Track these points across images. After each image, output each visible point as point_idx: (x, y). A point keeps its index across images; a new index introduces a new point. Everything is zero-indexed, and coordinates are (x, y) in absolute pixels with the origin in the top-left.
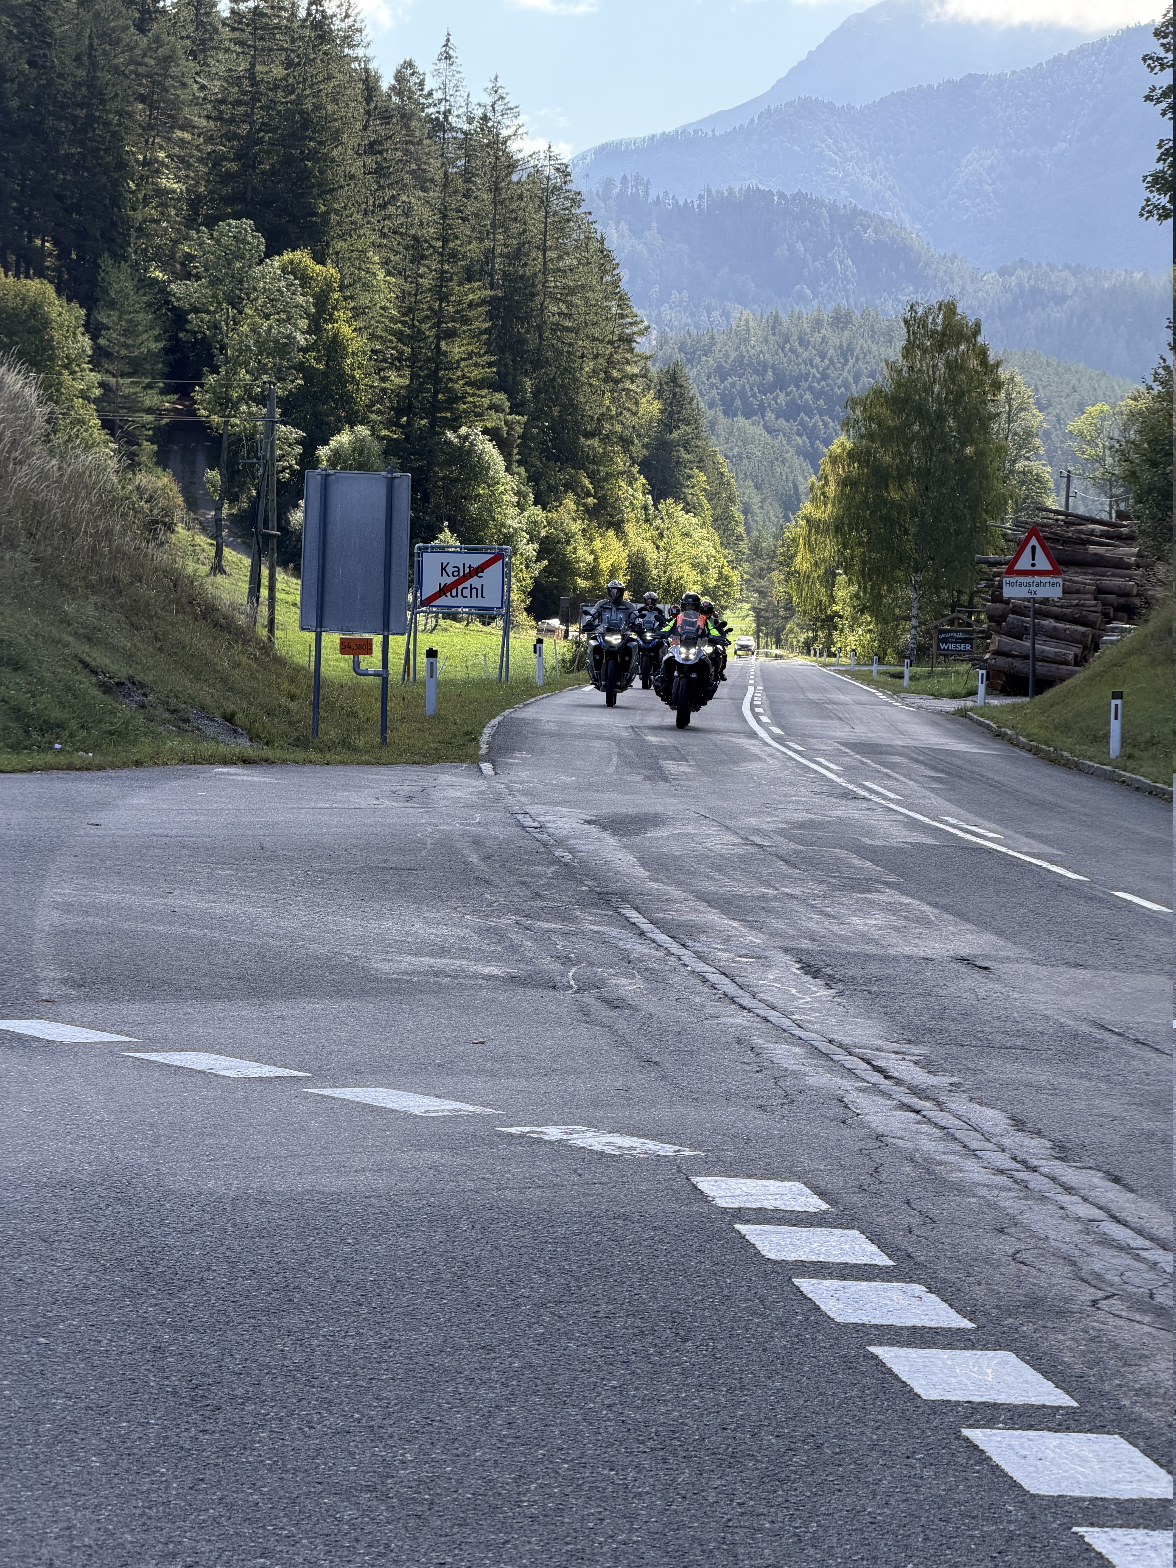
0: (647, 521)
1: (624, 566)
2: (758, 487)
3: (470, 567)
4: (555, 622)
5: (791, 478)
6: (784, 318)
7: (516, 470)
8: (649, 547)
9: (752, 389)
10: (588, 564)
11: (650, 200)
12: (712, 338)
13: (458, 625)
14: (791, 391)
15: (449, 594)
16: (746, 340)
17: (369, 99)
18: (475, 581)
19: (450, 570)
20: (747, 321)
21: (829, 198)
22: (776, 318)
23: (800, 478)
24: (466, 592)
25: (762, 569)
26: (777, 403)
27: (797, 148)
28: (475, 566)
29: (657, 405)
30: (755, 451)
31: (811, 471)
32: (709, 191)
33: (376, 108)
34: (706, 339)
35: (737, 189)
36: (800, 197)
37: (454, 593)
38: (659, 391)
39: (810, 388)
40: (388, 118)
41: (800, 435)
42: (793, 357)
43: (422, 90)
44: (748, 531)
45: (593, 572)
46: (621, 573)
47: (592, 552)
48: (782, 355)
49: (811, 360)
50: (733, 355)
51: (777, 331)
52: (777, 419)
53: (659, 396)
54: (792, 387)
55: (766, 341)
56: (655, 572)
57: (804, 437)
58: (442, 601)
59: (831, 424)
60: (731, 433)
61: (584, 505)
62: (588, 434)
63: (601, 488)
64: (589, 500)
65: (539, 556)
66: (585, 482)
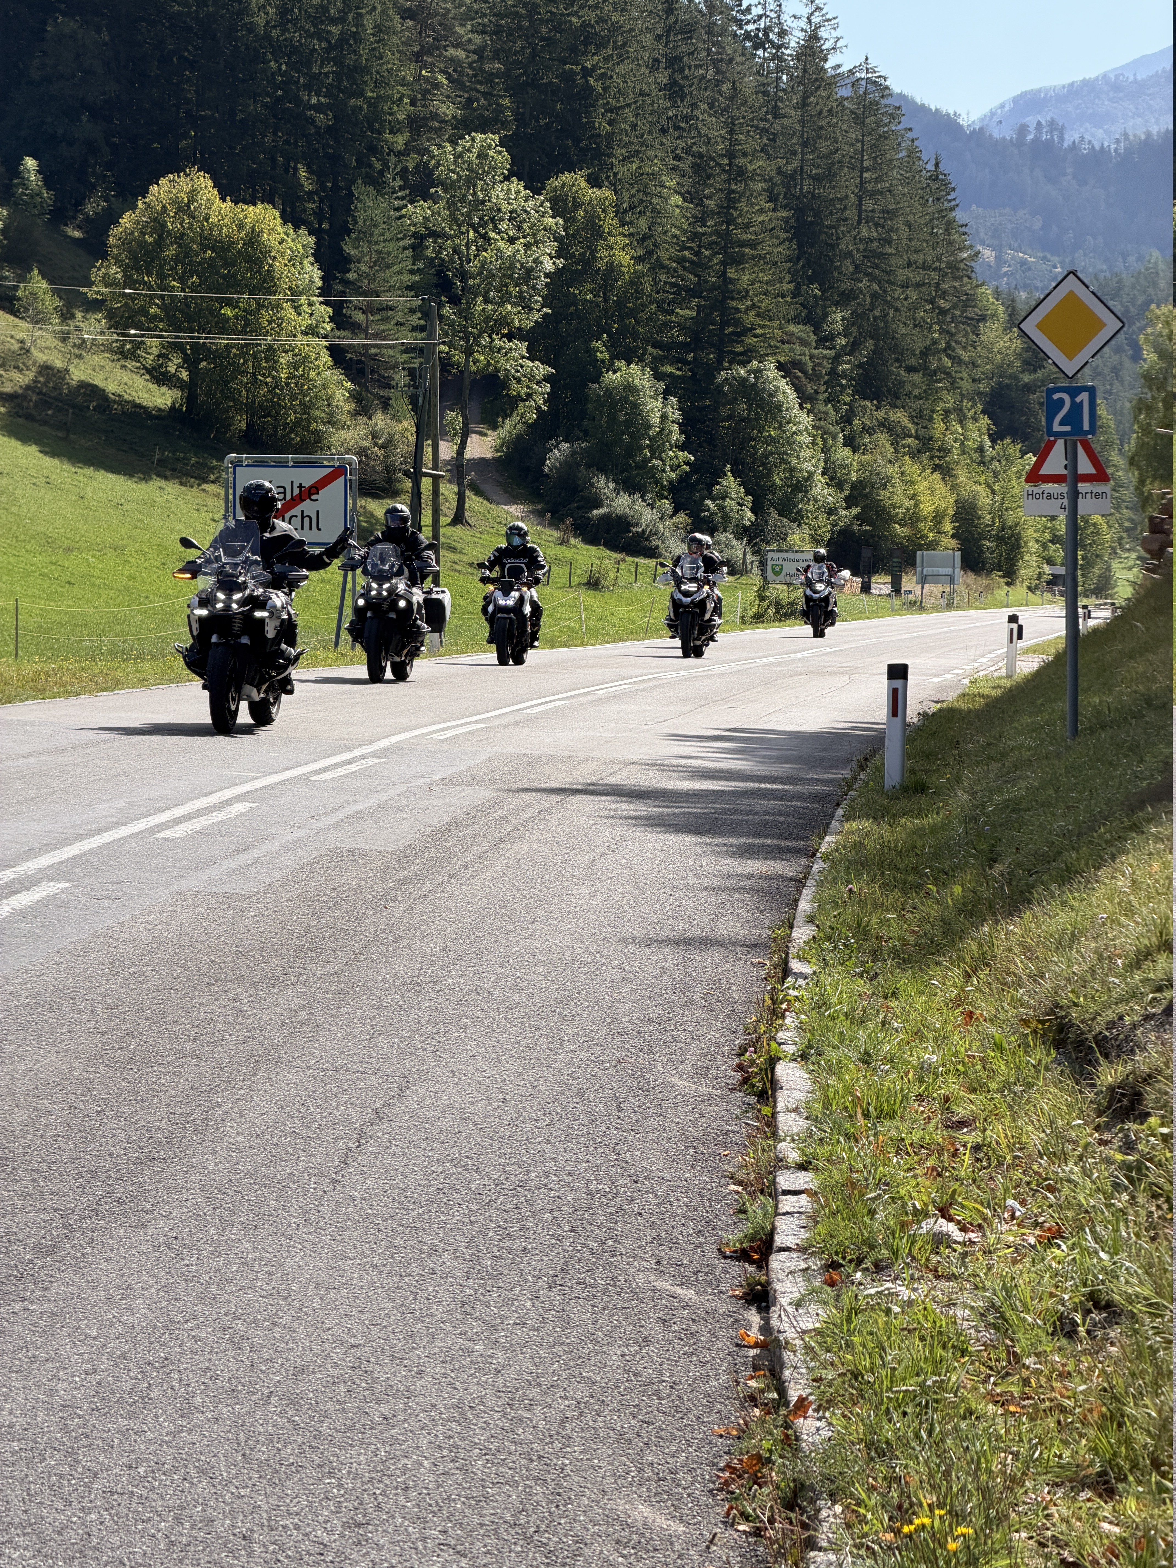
0: (981, 463)
1: (951, 511)
3: (298, 487)
8: (981, 489)
10: (908, 510)
11: (1065, 145)
17: (669, 11)
18: (307, 506)
20: (1156, 263)
33: (677, 21)
35: (1155, 132)
40: (690, 32)
45: (913, 519)
46: (947, 519)
47: (912, 497)
56: (988, 517)
61: (904, 446)
62: (910, 369)
63: (925, 427)
64: (909, 441)
65: (850, 502)
66: (906, 422)
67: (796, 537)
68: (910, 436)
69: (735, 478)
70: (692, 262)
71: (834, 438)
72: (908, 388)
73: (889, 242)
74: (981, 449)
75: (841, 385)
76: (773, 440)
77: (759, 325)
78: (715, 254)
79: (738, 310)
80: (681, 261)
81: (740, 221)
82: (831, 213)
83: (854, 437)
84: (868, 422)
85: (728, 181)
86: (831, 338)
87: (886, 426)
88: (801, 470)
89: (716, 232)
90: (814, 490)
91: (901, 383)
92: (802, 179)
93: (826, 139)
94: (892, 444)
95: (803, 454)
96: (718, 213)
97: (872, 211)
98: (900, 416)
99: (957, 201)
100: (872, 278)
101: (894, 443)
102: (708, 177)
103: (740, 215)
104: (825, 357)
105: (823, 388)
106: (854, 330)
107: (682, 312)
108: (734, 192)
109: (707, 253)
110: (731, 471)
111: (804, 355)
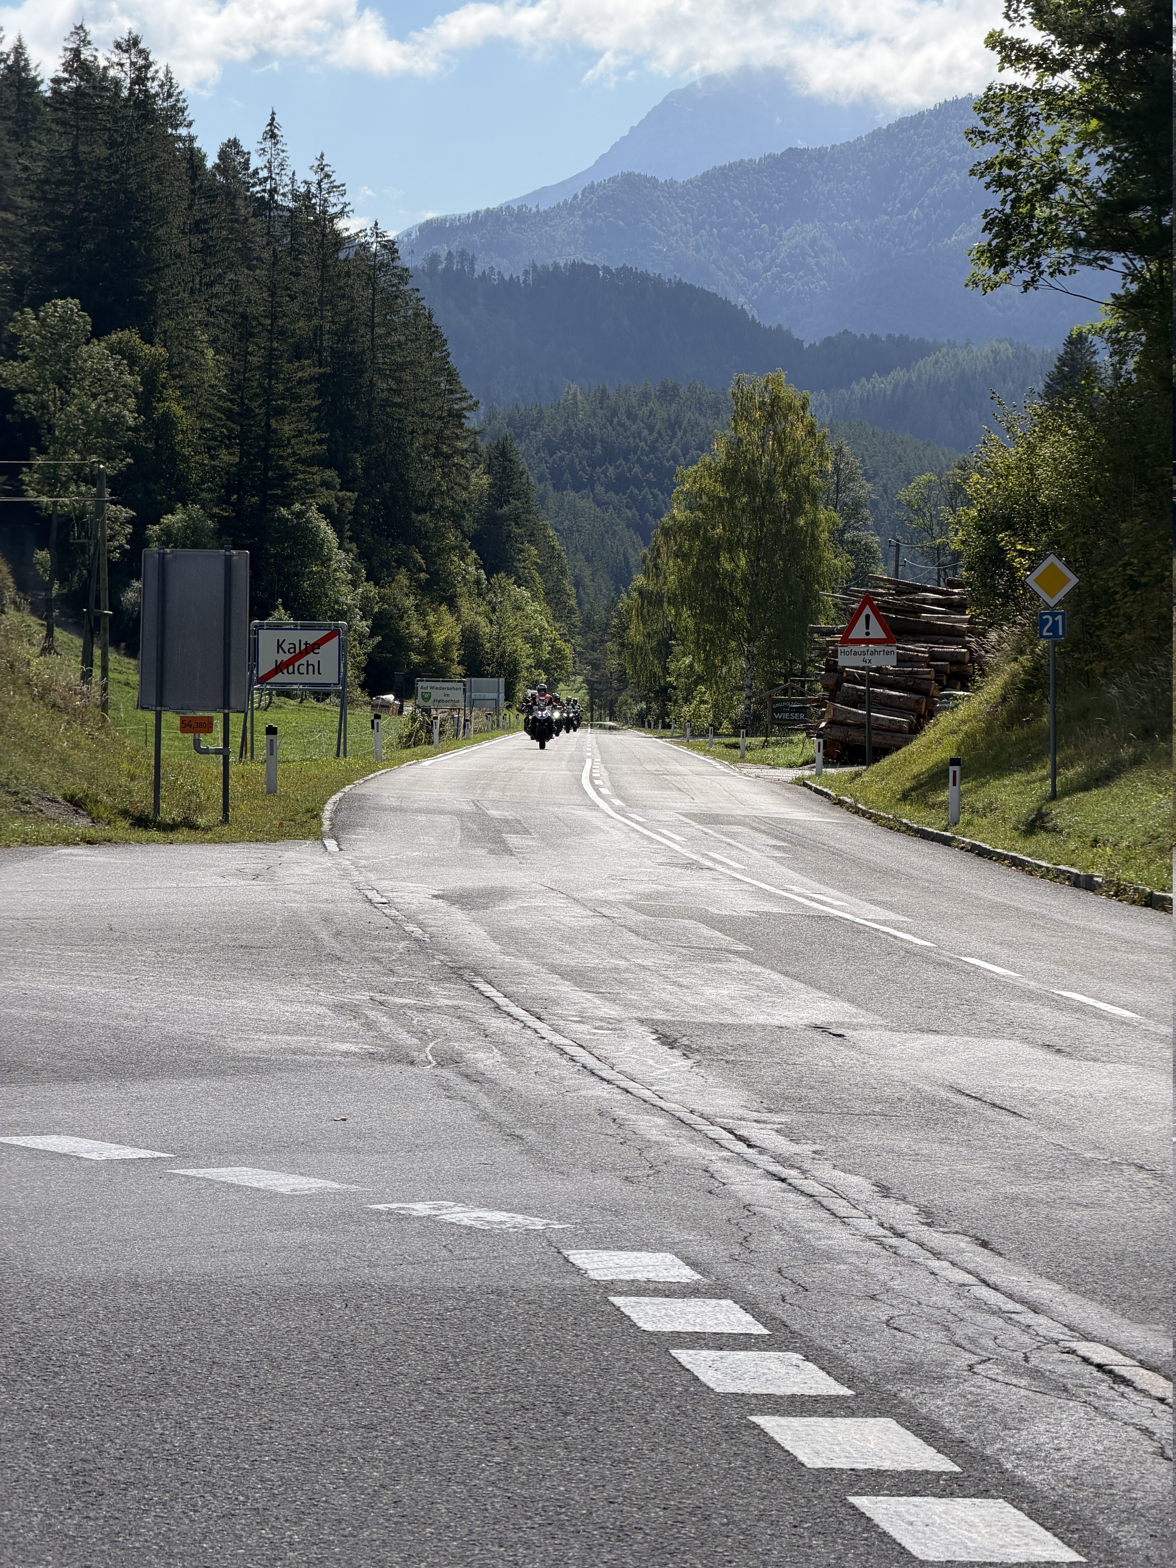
0: (479, 595)
1: (457, 640)
2: (589, 560)
3: (306, 644)
4: (390, 697)
5: (621, 551)
6: (611, 392)
7: (348, 546)
8: (482, 621)
9: (581, 463)
10: (422, 639)
11: (476, 275)
12: (540, 412)
13: (292, 702)
14: (620, 465)
15: (285, 671)
16: (574, 414)
17: (193, 178)
18: (311, 658)
19: (286, 646)
20: (575, 395)
21: (653, 272)
22: (604, 393)
23: (631, 550)
24: (303, 669)
25: (594, 642)
26: (606, 476)
27: (621, 223)
28: (311, 642)
29: (486, 480)
30: (585, 524)
31: (642, 543)
32: (534, 266)
33: (201, 187)
34: (535, 413)
35: (562, 264)
36: (625, 271)
37: (291, 671)
38: (489, 465)
39: (639, 461)
40: (213, 196)
41: (630, 508)
42: (621, 430)
43: (247, 169)
44: (580, 604)
45: (427, 647)
46: (455, 647)
47: (425, 627)
48: (610, 428)
49: (639, 434)
50: (562, 429)
51: (605, 406)
52: (606, 492)
53: (489, 471)
54: (621, 461)
55: (594, 414)
56: (488, 645)
57: (634, 510)
58: (279, 678)
59: (661, 497)
60: (561, 507)
61: (417, 581)
62: (419, 510)
63: (434, 563)
64: (421, 575)
65: (373, 631)
66: (418, 557)
68: (422, 571)
69: (286, 610)
74: (478, 582)
79: (280, 456)
83: (374, 572)
98: (412, 553)
110: (282, 604)
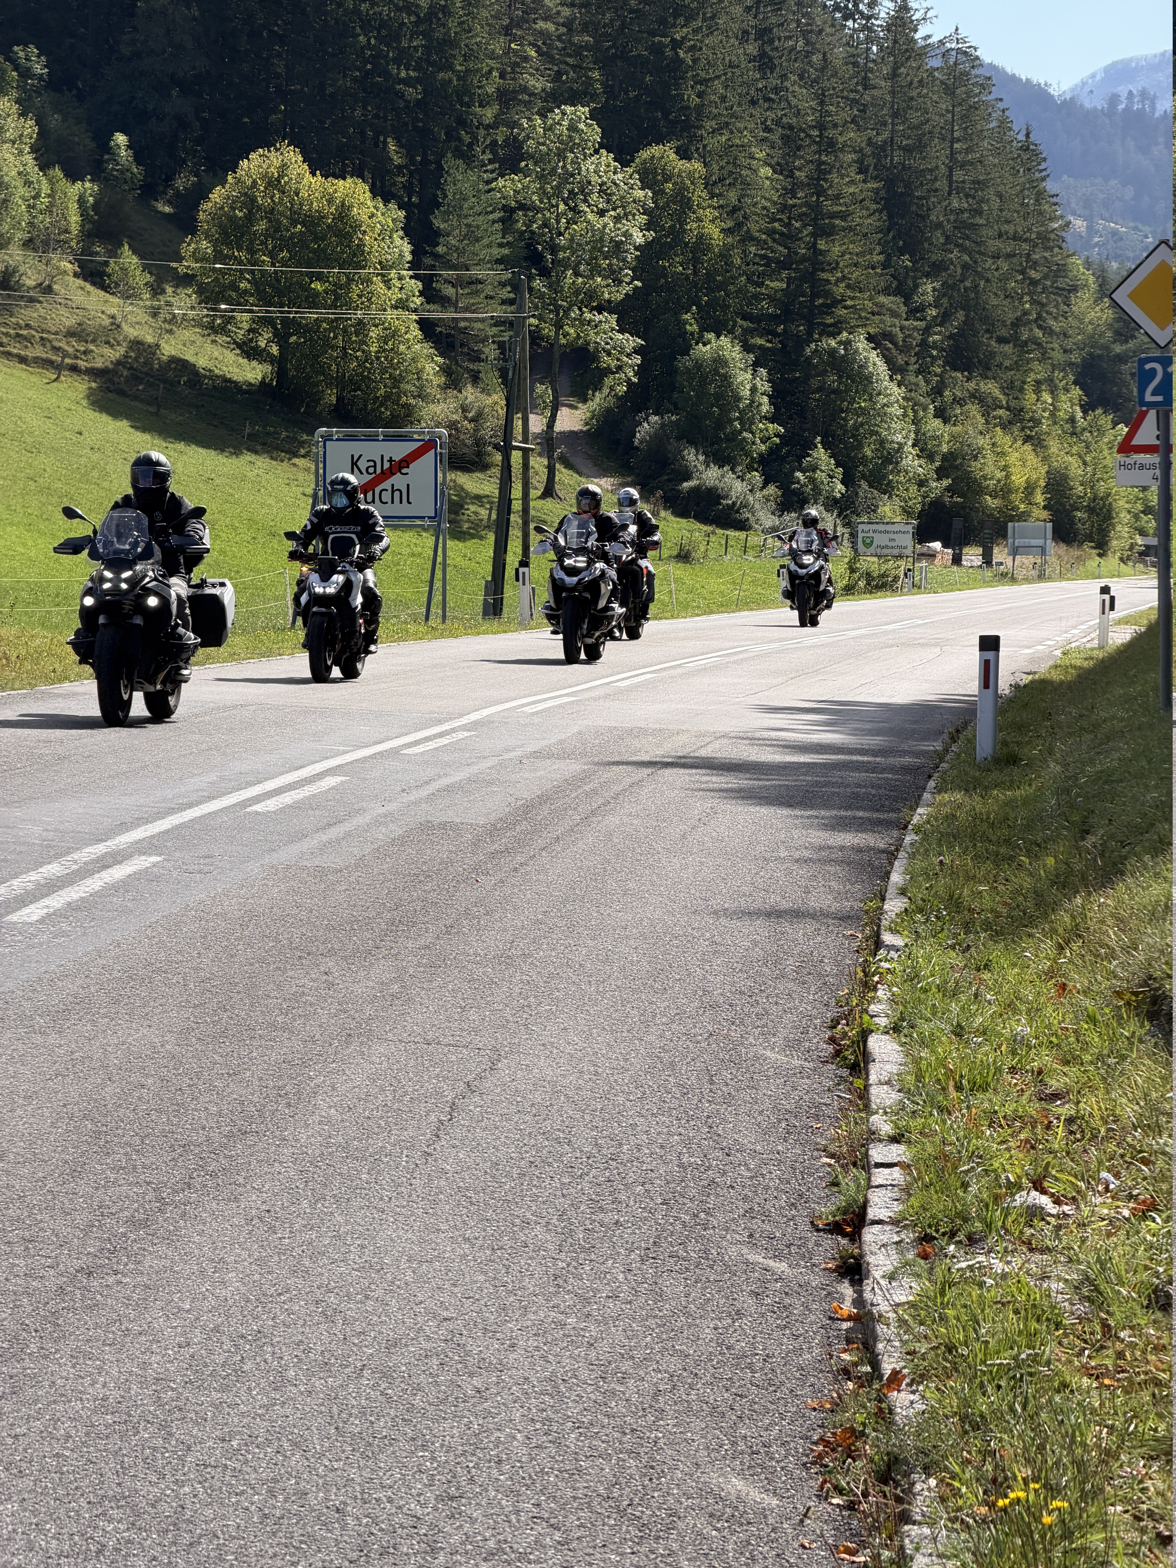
0: (1073, 434)
1: (1043, 482)
3: (390, 460)
4: (936, 545)
7: (898, 378)
8: (1073, 461)
11: (1157, 115)
18: (397, 481)
46: (1039, 490)
47: (1003, 468)
56: (1080, 488)
61: (995, 418)
62: (1001, 340)
63: (1017, 398)
64: (1001, 412)
65: (941, 473)
66: (997, 393)
67: (887, 509)
68: (1001, 407)
69: (826, 450)
70: (782, 234)
71: (925, 409)
72: (998, 359)
73: (979, 212)
74: (1072, 420)
75: (932, 356)
76: (863, 411)
77: (849, 297)
78: (805, 226)
79: (828, 281)
80: (771, 233)
81: (830, 192)
82: (922, 184)
83: (945, 409)
84: (959, 394)
85: (819, 152)
86: (921, 309)
87: (977, 397)
88: (892, 442)
89: (807, 204)
90: (904, 462)
91: (992, 355)
92: (892, 150)
93: (917, 110)
94: (983, 415)
95: (894, 425)
96: (808, 185)
97: (963, 182)
98: (991, 388)
99: (1048, 172)
100: (963, 249)
101: (985, 414)
102: (799, 148)
103: (831, 186)
104: (915, 328)
105: (913, 360)
106: (945, 301)
107: (772, 285)
108: (824, 163)
109: (797, 225)
110: (822, 443)
111: (895, 326)
